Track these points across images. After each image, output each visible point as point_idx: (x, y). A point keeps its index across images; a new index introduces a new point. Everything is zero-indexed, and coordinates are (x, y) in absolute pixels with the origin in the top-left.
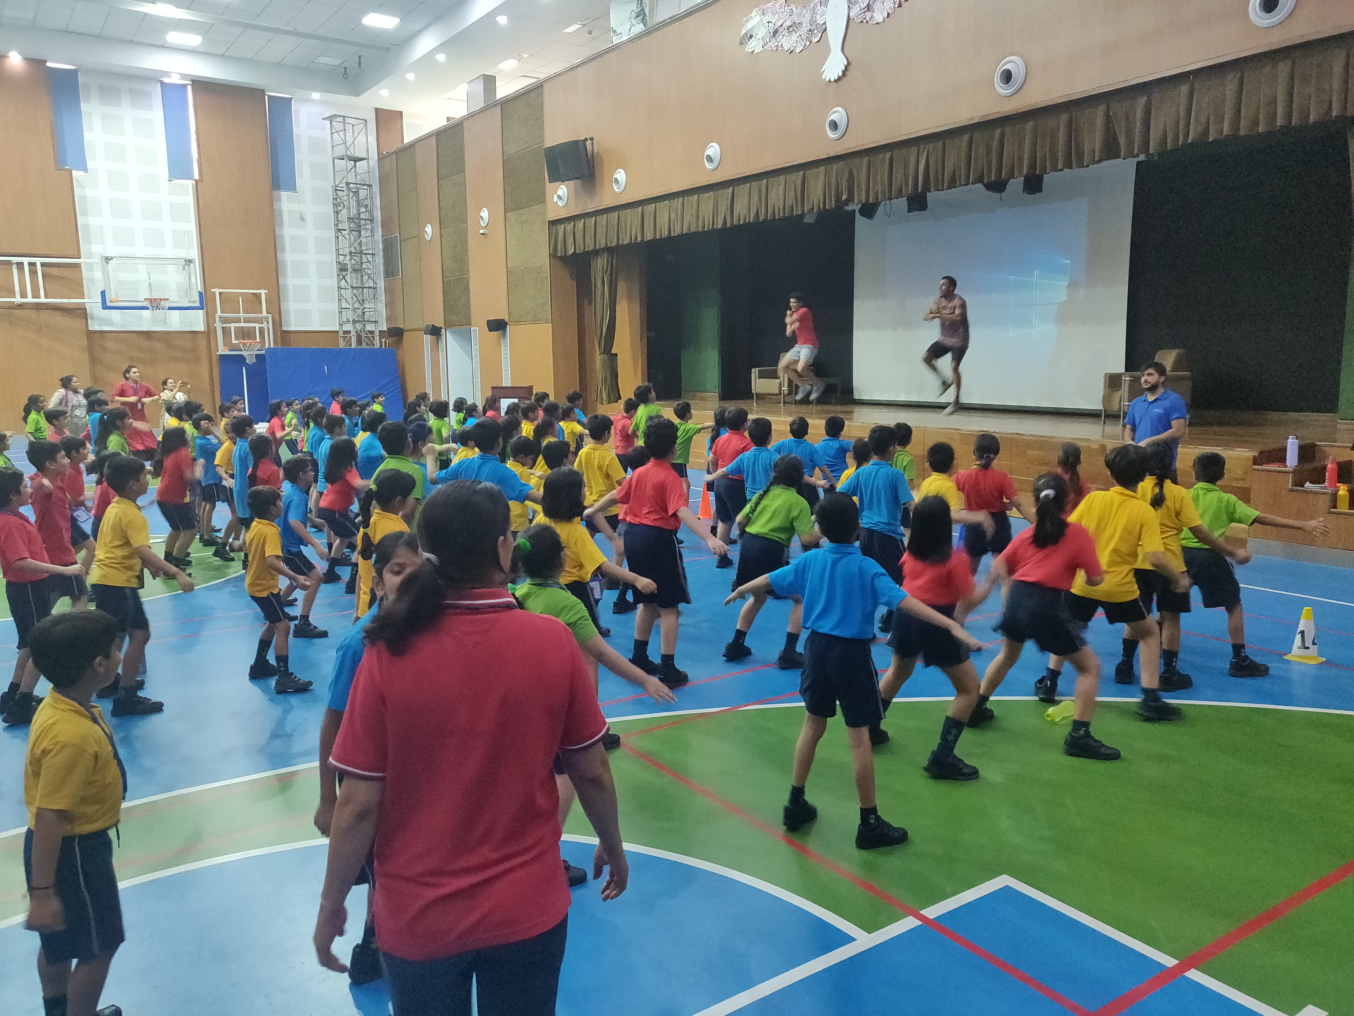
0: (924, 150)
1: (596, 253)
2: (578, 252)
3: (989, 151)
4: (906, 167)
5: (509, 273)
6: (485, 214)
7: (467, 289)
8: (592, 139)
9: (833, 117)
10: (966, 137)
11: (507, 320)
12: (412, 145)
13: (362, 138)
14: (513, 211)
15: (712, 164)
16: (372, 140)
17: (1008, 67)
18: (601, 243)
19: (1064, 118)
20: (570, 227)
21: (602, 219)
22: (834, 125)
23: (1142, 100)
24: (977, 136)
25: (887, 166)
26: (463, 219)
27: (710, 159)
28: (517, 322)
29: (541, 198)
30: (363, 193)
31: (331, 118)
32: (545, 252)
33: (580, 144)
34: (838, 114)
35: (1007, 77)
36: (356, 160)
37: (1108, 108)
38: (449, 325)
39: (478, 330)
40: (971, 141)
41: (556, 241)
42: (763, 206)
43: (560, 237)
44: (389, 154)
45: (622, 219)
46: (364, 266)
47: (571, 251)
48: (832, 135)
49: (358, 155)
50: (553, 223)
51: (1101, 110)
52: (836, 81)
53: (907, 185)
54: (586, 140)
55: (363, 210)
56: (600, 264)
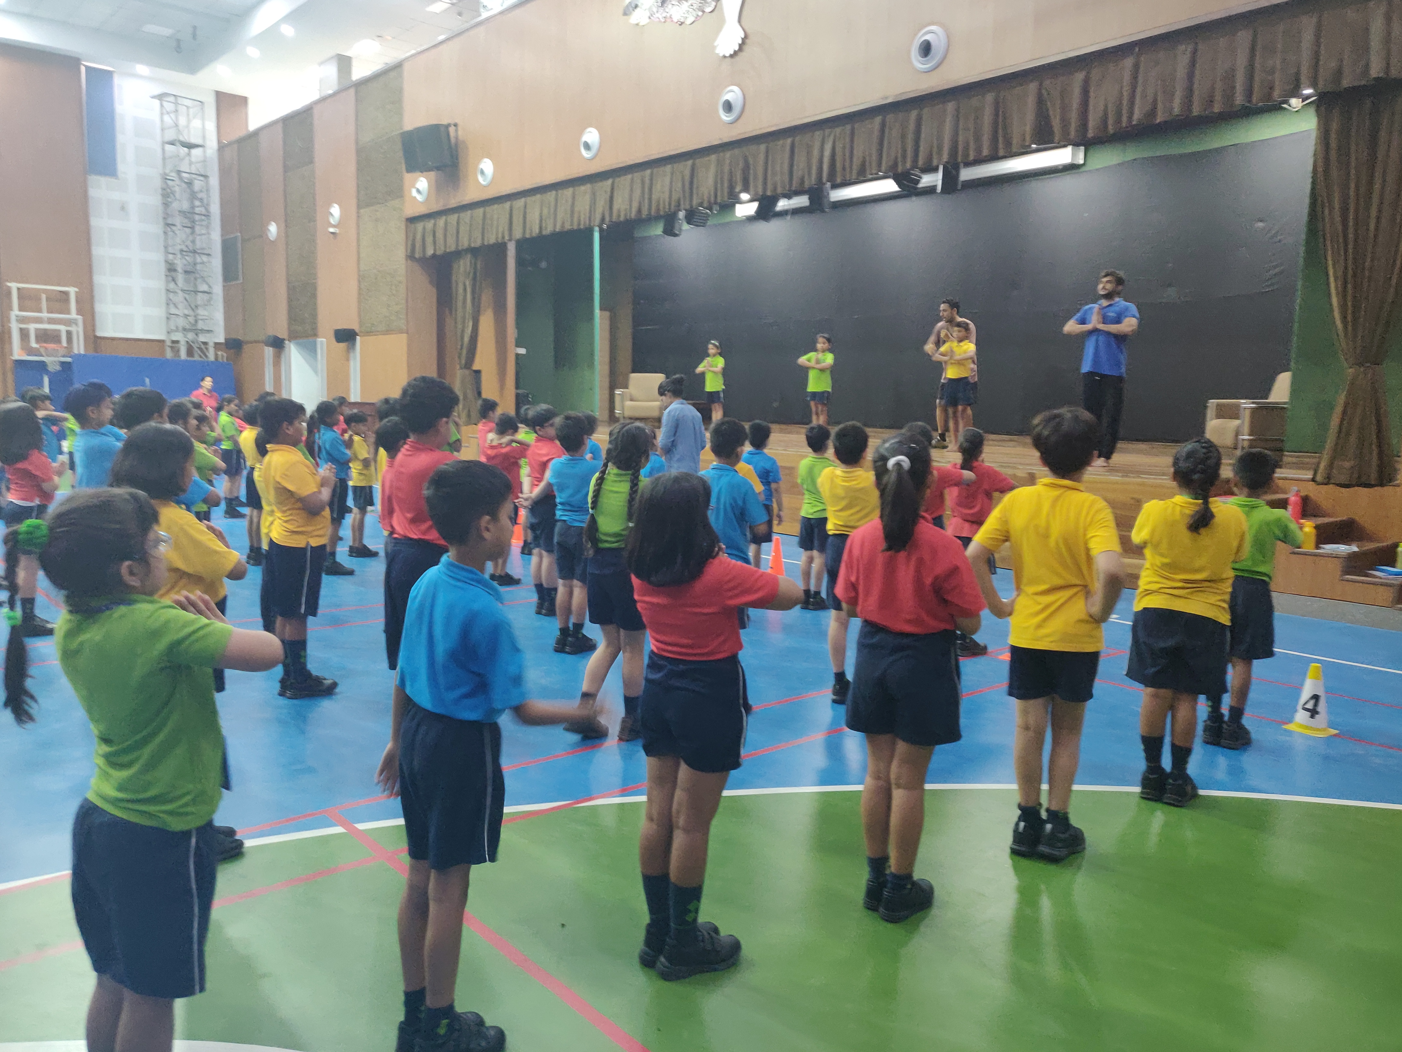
0: (829, 136)
1: (458, 254)
2: (438, 253)
3: (903, 137)
4: (809, 154)
5: (361, 278)
6: (335, 211)
7: (314, 296)
8: (456, 125)
9: (729, 97)
10: (878, 119)
11: (357, 331)
12: (256, 133)
13: (196, 123)
14: (368, 205)
15: (588, 152)
16: (211, 126)
17: (927, 37)
18: (465, 243)
19: (990, 97)
20: (429, 224)
21: (466, 216)
22: (728, 106)
23: (1080, 76)
24: (890, 117)
25: (787, 154)
26: (310, 217)
27: (587, 146)
28: (368, 333)
29: (397, 192)
30: (198, 184)
31: (161, 97)
32: (401, 253)
33: (442, 129)
34: (733, 94)
35: (926, 49)
36: (190, 146)
37: (1041, 85)
38: (294, 336)
39: (324, 342)
40: (883, 125)
41: (414, 240)
42: (646, 201)
43: (419, 236)
44: (230, 144)
45: (488, 216)
46: (198, 267)
47: (430, 252)
48: (725, 117)
49: (193, 140)
50: (412, 220)
51: (1033, 87)
52: (731, 56)
53: (810, 174)
54: (449, 125)
55: (197, 203)
56: (463, 267)
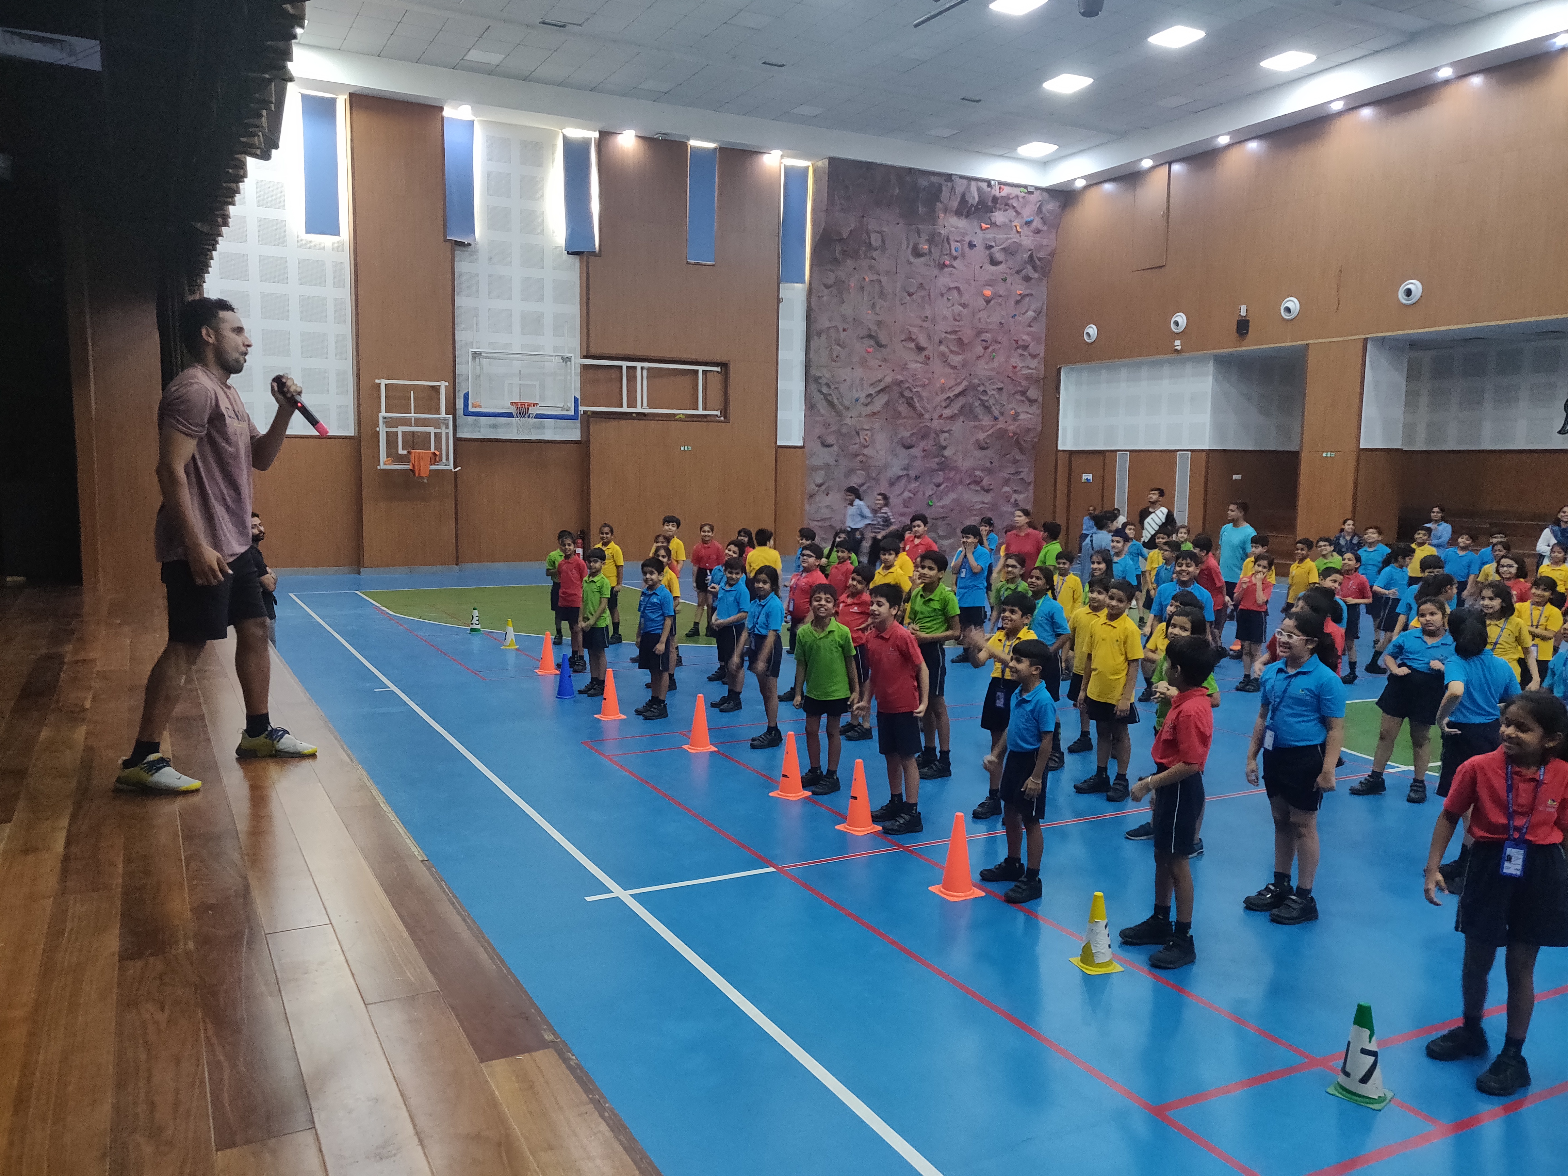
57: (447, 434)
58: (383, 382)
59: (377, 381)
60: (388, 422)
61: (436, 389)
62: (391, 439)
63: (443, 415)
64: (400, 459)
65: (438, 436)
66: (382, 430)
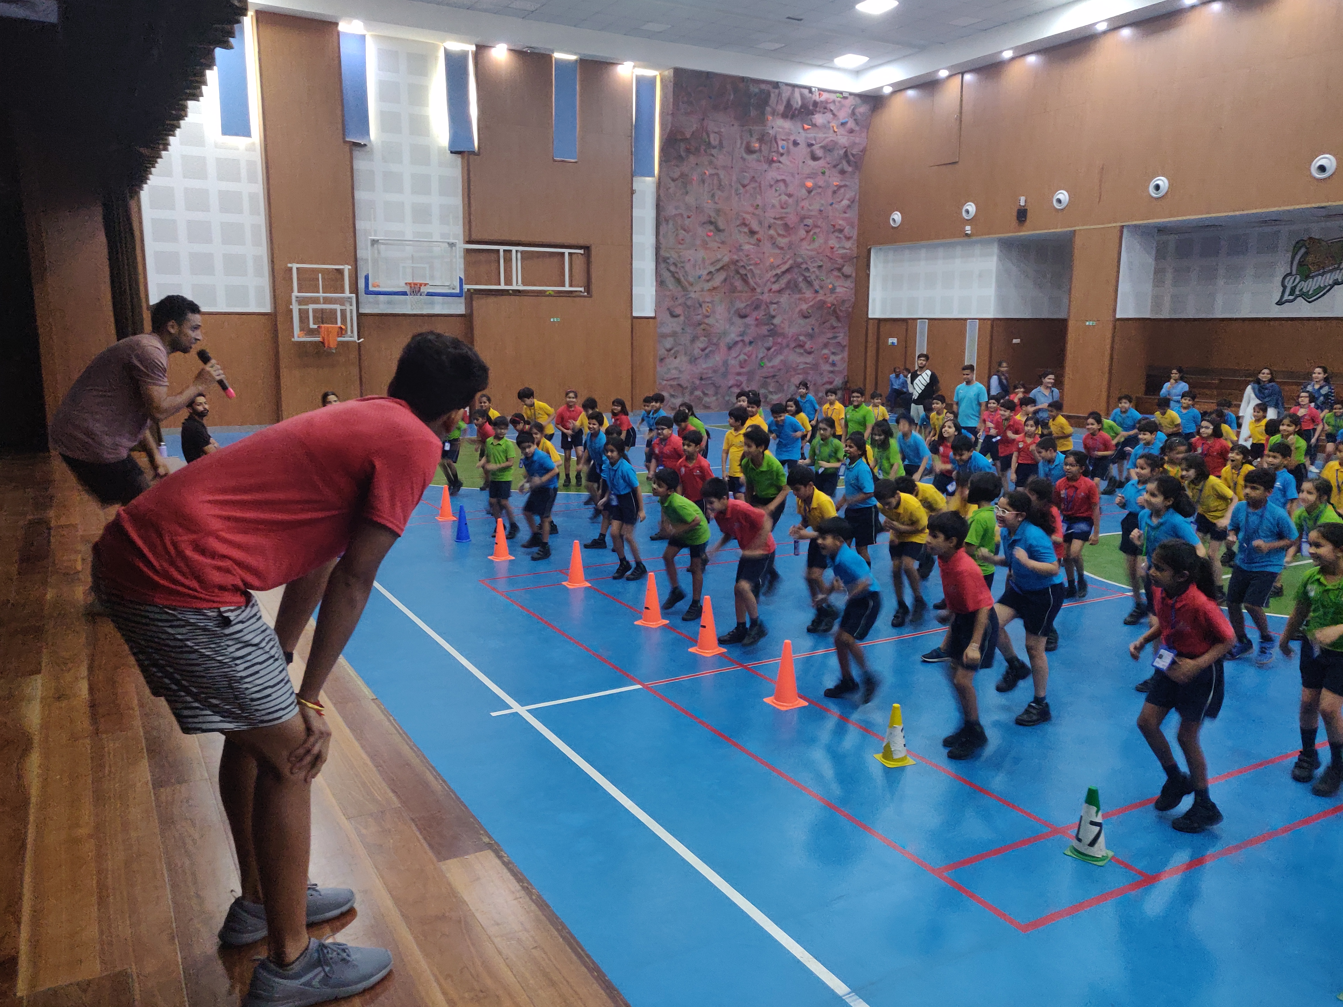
57: (351, 311)
58: (295, 266)
59: (289, 265)
60: (301, 301)
61: (340, 272)
62: (303, 315)
63: (347, 294)
64: (311, 332)
65: (343, 312)
66: (295, 308)
